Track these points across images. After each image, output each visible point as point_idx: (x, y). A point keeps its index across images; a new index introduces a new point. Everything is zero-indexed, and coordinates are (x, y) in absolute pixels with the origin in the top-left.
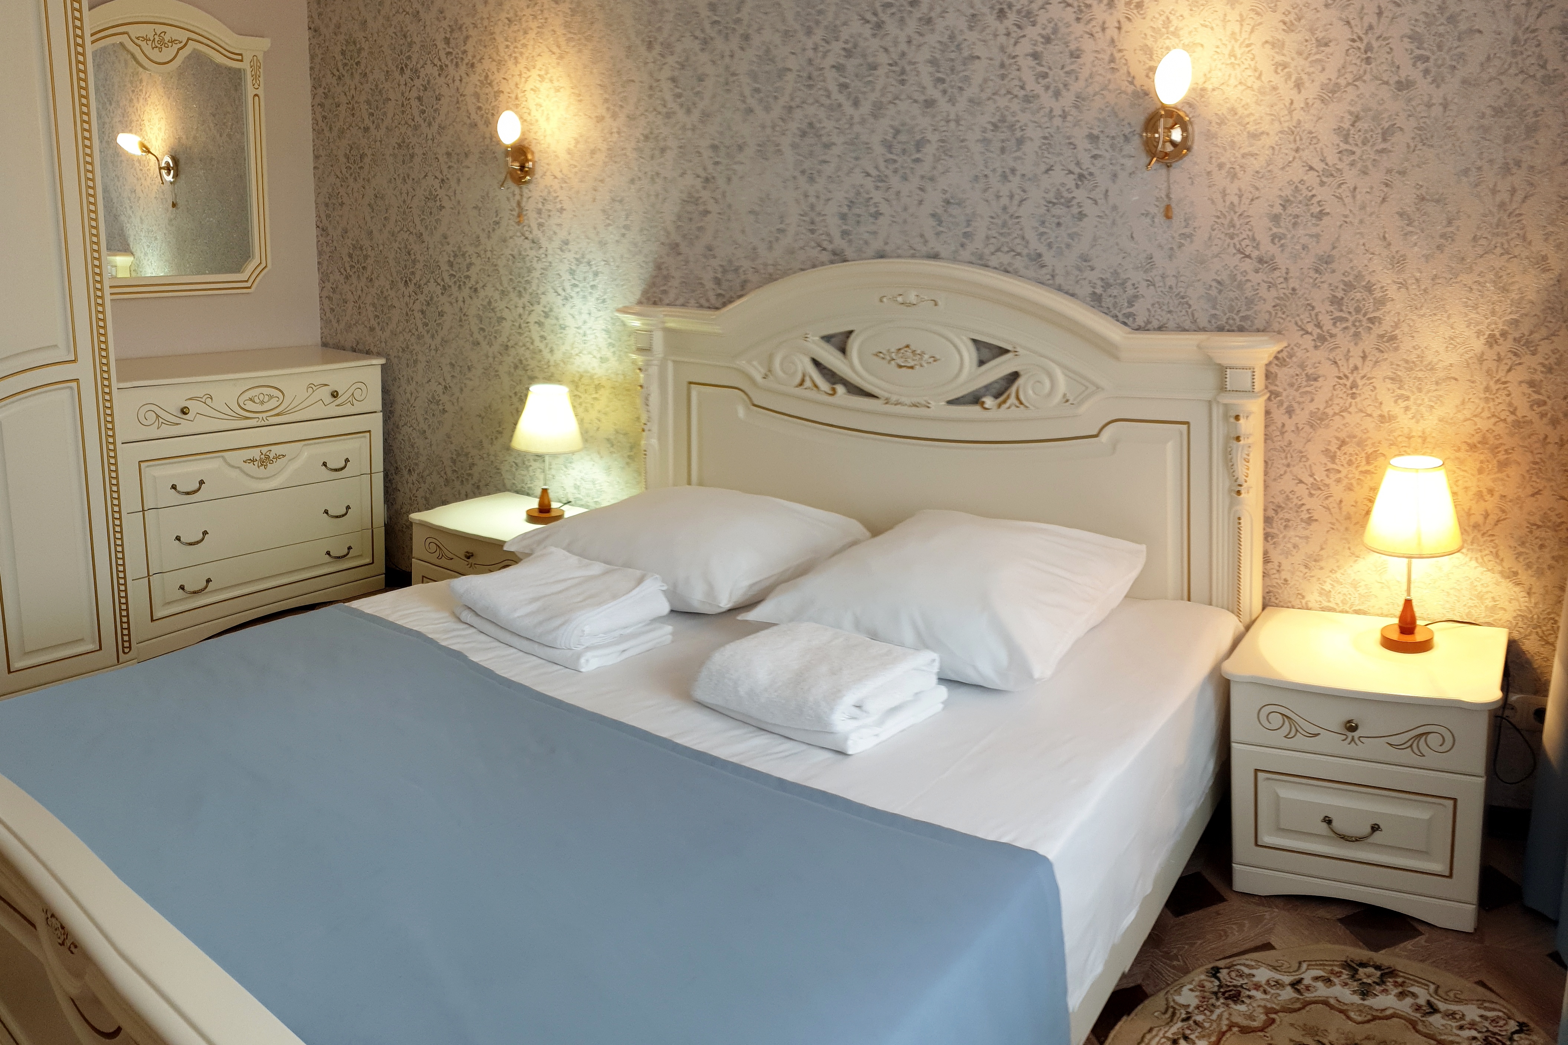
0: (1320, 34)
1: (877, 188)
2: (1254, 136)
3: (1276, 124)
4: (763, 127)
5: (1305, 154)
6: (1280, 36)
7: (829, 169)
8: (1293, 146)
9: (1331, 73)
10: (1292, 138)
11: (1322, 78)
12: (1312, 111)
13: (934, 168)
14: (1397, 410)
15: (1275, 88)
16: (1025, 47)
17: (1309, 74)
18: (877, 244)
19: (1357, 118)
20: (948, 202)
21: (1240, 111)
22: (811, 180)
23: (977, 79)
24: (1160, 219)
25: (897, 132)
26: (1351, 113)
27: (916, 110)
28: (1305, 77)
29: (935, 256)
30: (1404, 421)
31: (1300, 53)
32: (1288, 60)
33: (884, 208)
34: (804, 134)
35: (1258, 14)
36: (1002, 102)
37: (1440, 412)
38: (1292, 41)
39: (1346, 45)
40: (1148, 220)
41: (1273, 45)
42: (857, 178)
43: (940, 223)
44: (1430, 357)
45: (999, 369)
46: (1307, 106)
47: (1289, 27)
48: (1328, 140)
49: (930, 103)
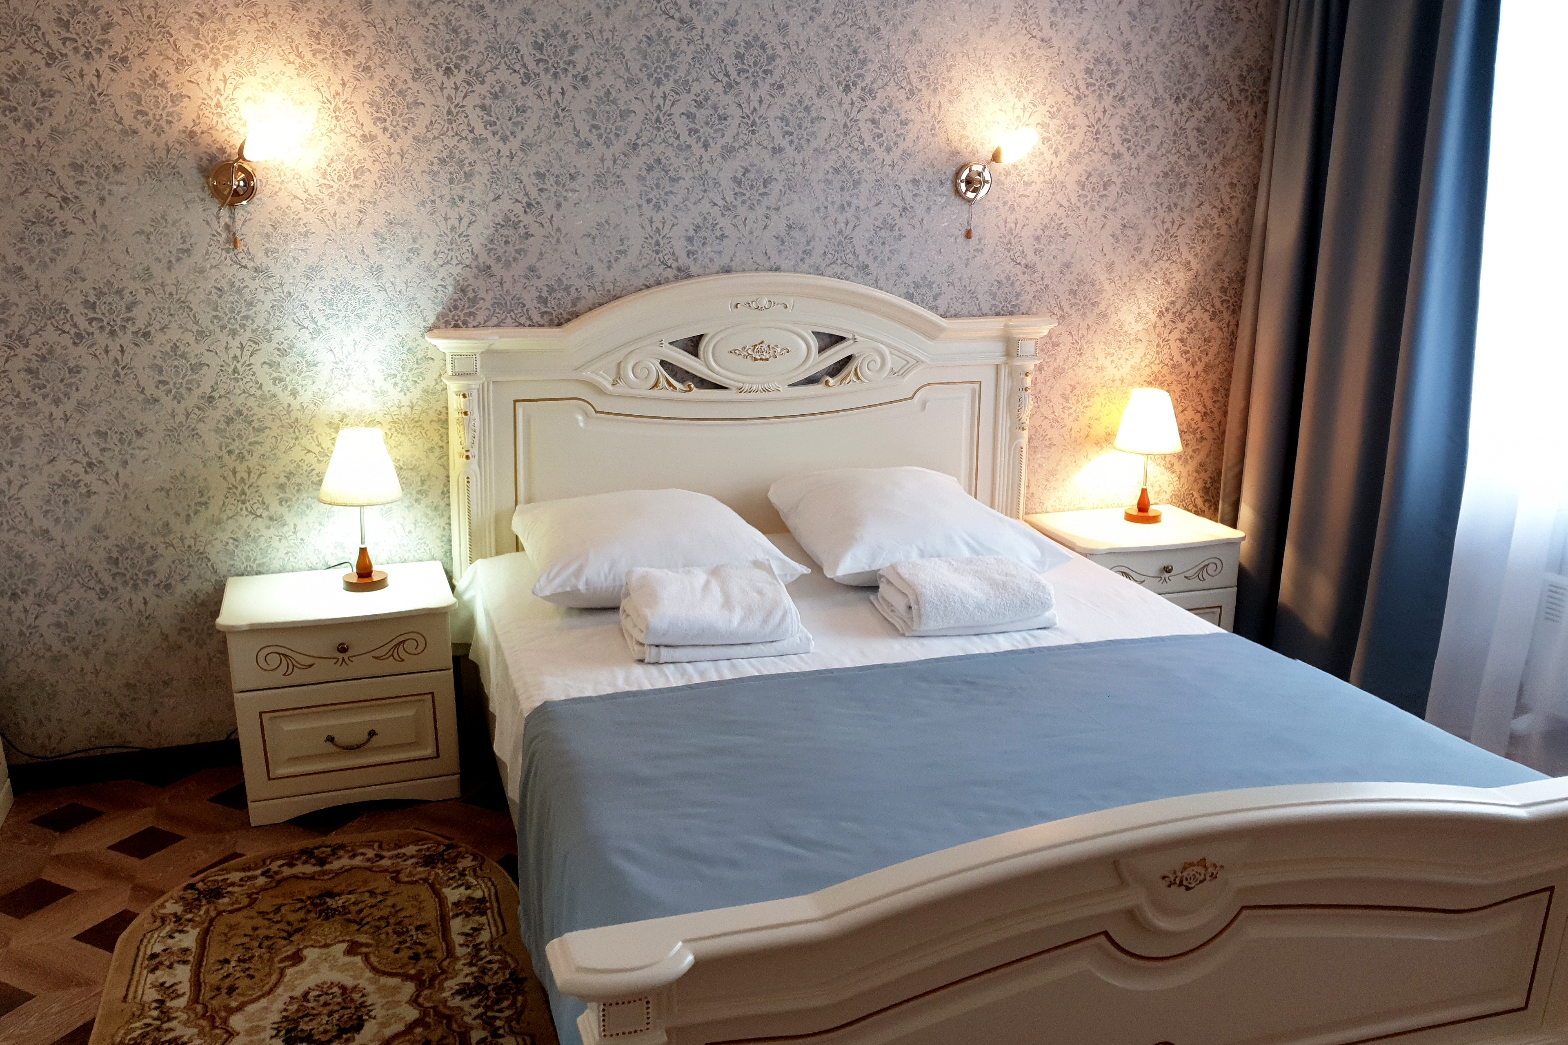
0: (1071, 121)
1: (723, 215)
2: (1027, 184)
3: (1042, 176)
4: (602, 160)
5: (1058, 197)
6: (1047, 120)
7: (674, 200)
8: (1051, 191)
9: (1076, 146)
10: (1050, 186)
11: (1070, 149)
12: (1064, 169)
13: (780, 200)
14: (1106, 362)
15: (1042, 154)
16: (866, 114)
17: (1062, 145)
18: (724, 261)
19: (1090, 175)
20: (790, 227)
21: (1020, 167)
22: (657, 207)
23: (823, 135)
24: (961, 239)
25: (747, 171)
26: (1086, 172)
27: (766, 155)
28: (1060, 147)
29: (777, 269)
30: (1111, 371)
31: (1058, 132)
32: (1051, 136)
33: (729, 230)
34: (650, 169)
35: (1034, 105)
36: (844, 153)
37: (1132, 362)
38: (1054, 124)
39: (1085, 129)
40: (952, 240)
41: (1043, 126)
42: (705, 206)
43: (783, 243)
44: (1127, 327)
45: (836, 354)
46: (1061, 165)
47: (1052, 116)
48: (1072, 187)
49: (777, 150)
